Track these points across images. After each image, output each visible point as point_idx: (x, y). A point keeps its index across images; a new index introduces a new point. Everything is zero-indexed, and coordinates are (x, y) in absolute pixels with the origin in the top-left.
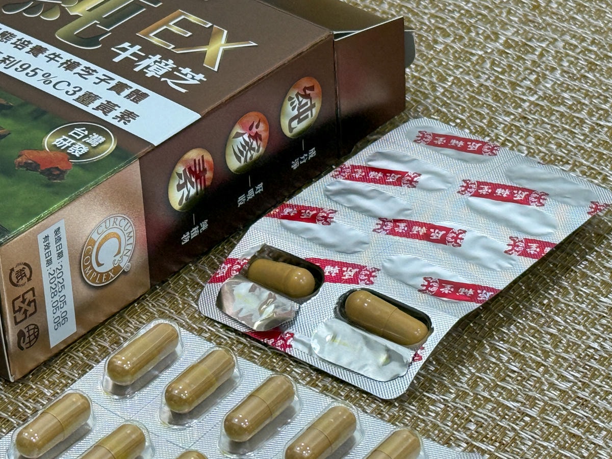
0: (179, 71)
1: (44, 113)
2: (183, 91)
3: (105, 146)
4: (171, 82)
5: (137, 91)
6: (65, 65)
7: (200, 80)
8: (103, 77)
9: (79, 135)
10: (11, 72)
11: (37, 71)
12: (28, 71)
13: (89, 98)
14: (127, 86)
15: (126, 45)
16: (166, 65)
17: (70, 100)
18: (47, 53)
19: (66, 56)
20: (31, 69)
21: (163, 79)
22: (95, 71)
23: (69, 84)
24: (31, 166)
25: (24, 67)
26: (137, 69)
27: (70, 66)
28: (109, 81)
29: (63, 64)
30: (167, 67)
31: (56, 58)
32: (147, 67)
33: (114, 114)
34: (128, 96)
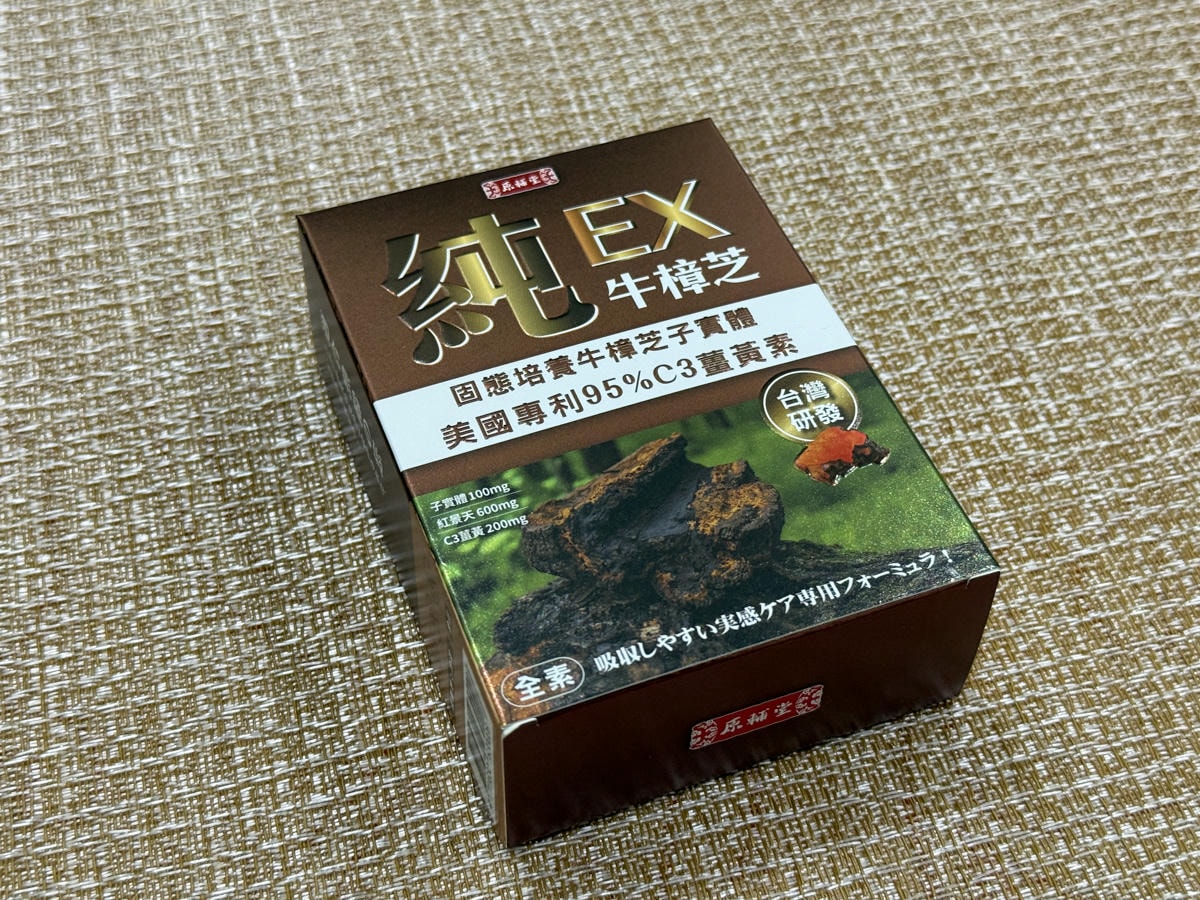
0: (708, 263)
1: (719, 414)
2: (755, 276)
3: (834, 387)
4: (734, 276)
5: (730, 316)
6: (618, 355)
7: (743, 254)
8: (676, 331)
9: (795, 401)
10: (590, 411)
11: (611, 383)
12: (603, 392)
13: (714, 361)
14: (712, 319)
15: (612, 285)
16: (687, 268)
17: (702, 378)
18: (574, 361)
19: (599, 345)
20: (601, 389)
21: (718, 282)
22: (653, 333)
23: (669, 368)
24: (839, 469)
26: (677, 295)
27: (625, 350)
28: (687, 329)
29: (612, 354)
30: (691, 269)
31: (594, 356)
32: (679, 285)
33: (766, 352)
34: (735, 326)
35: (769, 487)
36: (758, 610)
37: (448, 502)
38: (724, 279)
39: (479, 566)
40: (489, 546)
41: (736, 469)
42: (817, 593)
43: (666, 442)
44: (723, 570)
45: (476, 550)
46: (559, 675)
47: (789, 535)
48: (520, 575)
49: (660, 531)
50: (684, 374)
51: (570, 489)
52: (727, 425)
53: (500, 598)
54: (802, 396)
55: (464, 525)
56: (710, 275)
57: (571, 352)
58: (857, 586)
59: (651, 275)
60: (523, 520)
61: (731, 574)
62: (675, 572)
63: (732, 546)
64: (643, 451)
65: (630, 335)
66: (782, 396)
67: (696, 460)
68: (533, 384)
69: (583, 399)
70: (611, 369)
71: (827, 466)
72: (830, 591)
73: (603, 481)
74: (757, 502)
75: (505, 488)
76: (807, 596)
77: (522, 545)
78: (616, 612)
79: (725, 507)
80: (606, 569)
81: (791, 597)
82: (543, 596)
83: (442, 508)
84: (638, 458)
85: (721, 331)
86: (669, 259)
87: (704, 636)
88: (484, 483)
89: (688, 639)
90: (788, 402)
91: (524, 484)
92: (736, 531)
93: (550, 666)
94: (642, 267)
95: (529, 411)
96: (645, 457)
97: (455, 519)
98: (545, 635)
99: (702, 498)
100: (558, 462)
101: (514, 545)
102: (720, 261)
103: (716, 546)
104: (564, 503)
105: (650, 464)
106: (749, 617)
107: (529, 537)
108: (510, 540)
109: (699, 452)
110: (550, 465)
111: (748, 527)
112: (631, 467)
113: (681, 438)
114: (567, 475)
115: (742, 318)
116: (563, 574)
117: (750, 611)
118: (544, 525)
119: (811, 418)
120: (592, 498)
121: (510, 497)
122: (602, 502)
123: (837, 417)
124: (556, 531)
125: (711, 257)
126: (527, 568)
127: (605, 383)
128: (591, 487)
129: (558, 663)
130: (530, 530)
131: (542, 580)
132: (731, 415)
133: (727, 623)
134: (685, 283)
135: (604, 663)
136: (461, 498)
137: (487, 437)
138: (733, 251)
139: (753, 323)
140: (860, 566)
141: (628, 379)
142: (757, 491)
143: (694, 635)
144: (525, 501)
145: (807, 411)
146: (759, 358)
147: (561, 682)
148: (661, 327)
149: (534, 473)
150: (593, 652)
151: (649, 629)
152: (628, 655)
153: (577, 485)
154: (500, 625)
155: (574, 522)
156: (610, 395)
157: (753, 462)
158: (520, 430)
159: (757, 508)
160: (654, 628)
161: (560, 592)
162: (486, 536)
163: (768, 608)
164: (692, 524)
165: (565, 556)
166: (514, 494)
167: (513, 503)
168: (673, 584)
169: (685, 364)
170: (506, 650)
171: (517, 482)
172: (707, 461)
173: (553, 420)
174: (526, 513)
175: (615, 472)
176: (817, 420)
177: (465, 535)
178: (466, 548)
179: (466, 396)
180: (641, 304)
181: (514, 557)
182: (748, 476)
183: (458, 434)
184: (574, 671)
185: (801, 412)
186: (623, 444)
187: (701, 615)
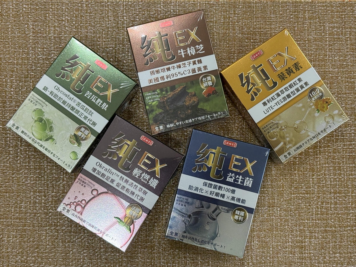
0: (196, 48)
1: (192, 82)
2: (204, 52)
3: (212, 78)
4: (200, 52)
5: (198, 61)
7: (203, 46)
8: (188, 63)
9: (205, 80)
10: (172, 79)
11: (176, 73)
12: (175, 75)
13: (194, 71)
14: (195, 61)
15: (179, 51)
16: (192, 49)
17: (191, 74)
18: (171, 68)
19: (175, 65)
20: (174, 74)
21: (197, 53)
22: (185, 63)
23: (186, 71)
24: (209, 95)
25: (173, 75)
26: (190, 55)
27: (179, 67)
28: (190, 63)
29: (177, 67)
30: (193, 49)
31: (174, 67)
32: (190, 52)
33: (203, 69)
34: (198, 63)
35: (198, 97)
36: (192, 120)
37: (148, 94)
38: (198, 52)
39: (151, 107)
40: (153, 103)
41: (193, 93)
42: (201, 118)
43: (183, 87)
44: (188, 112)
45: (151, 104)
46: (161, 127)
47: (199, 107)
48: (157, 109)
49: (180, 104)
50: (188, 73)
51: (167, 94)
52: (193, 84)
53: (154, 113)
54: (207, 79)
55: (150, 99)
56: (196, 51)
57: (170, 66)
58: (207, 117)
59: (186, 50)
60: (159, 99)
61: (189, 113)
62: (181, 112)
63: (190, 108)
64: (179, 88)
65: (181, 63)
66: (203, 79)
67: (187, 91)
68: (163, 72)
69: (171, 76)
70: (177, 70)
71: (207, 94)
72: (203, 118)
73: (172, 93)
74: (195, 100)
75: (157, 93)
76: (200, 118)
77: (158, 104)
78: (171, 118)
79: (190, 100)
80: (170, 110)
81: (197, 118)
82: (160, 114)
83: (147, 95)
84: (178, 89)
85: (196, 64)
86: (189, 46)
87: (183, 123)
88: (154, 91)
89: (181, 124)
90: (204, 81)
91: (160, 92)
92: (191, 105)
93: (160, 126)
94: (185, 48)
95: (162, 78)
96: (179, 89)
97: (149, 98)
98: (160, 120)
99: (187, 99)
100: (166, 89)
101: (157, 104)
102: (199, 48)
103: (188, 108)
104: (165, 97)
105: (180, 91)
106: (190, 121)
107: (160, 103)
108: (157, 103)
109: (188, 89)
110: (164, 89)
111: (193, 105)
112: (177, 91)
113: (185, 86)
114: (167, 92)
115: (200, 62)
116: (164, 110)
117: (191, 120)
118: (162, 101)
119: (207, 84)
120: (170, 96)
121: (157, 95)
122: (171, 97)
123: (211, 84)
124: (164, 102)
125: (197, 46)
126: (159, 108)
127: (175, 74)
128: (170, 94)
129: (162, 125)
130: (160, 101)
131: (161, 111)
132: (194, 82)
133: (187, 121)
134: (192, 52)
135: (168, 126)
136: (150, 94)
137: (155, 82)
138: (201, 45)
139: (202, 63)
140: (208, 114)
141: (179, 73)
142: (196, 98)
143: (182, 123)
144: (160, 96)
145: (207, 83)
146: (201, 71)
147: (161, 128)
148: (186, 62)
149: (162, 90)
150: (166, 124)
151: (175, 121)
152: (172, 125)
153: (168, 93)
154: (154, 118)
155: (167, 100)
156: (176, 76)
157: (196, 92)
158: (161, 82)
159: (195, 101)
160: (176, 121)
161: (163, 113)
162: (153, 102)
163: (193, 119)
164: (185, 103)
165: (165, 107)
166: (158, 94)
167: (158, 96)
168: (180, 114)
169: (189, 71)
170: (154, 122)
171: (159, 92)
172: (189, 91)
173: (166, 80)
174: (160, 98)
175: (174, 92)
176: (208, 85)
177: (150, 101)
178: (150, 103)
179: (152, 73)
180: (183, 56)
181: (157, 106)
182: (195, 95)
183: (150, 81)
184: (164, 127)
185: (206, 83)
186: (176, 86)
187: (183, 120)
